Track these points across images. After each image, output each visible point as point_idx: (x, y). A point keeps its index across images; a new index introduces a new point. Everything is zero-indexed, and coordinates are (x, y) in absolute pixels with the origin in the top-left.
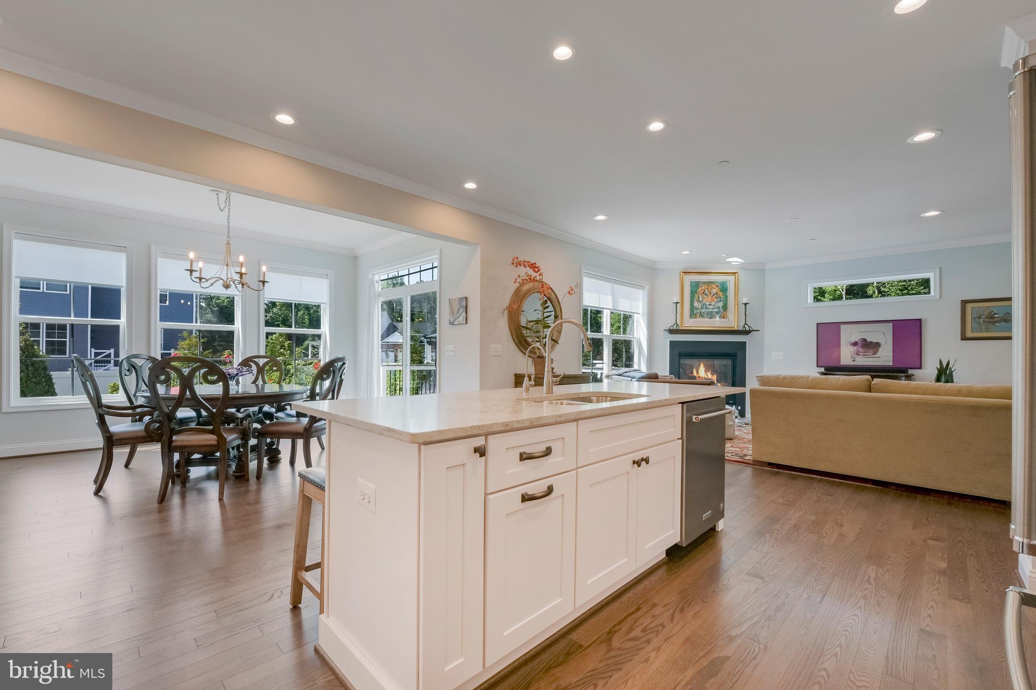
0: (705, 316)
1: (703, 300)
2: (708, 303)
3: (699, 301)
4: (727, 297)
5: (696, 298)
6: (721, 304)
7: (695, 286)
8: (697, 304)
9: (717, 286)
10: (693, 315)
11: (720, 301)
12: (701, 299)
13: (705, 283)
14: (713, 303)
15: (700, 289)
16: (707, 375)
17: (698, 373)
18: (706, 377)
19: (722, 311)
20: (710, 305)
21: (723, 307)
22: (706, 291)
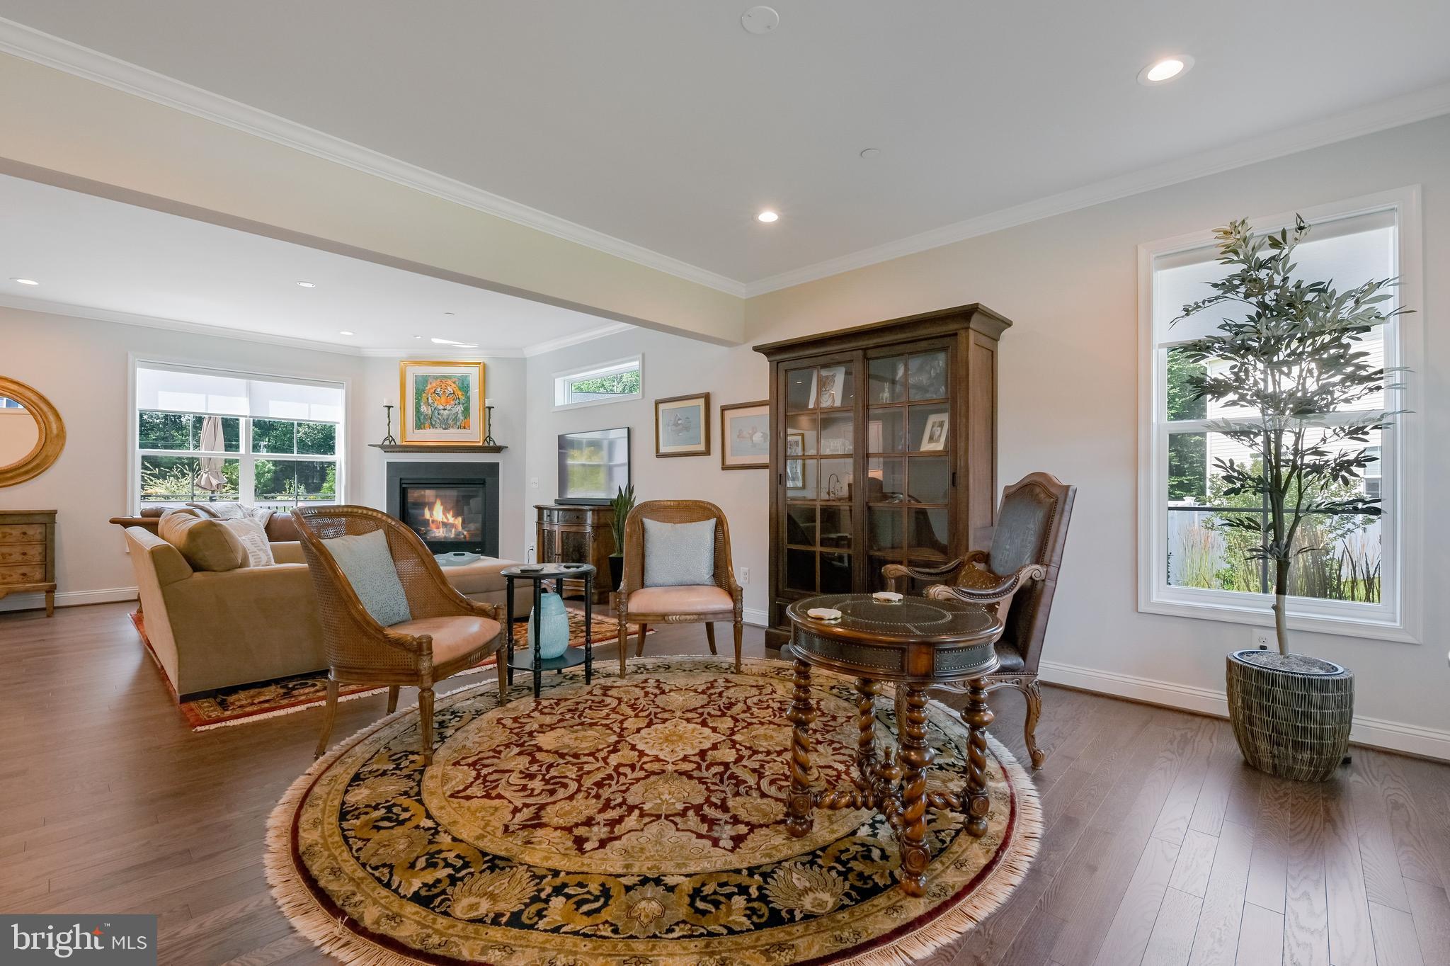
0: (438, 425)
1: (433, 403)
2: (441, 407)
3: (429, 405)
4: (468, 398)
5: (424, 400)
6: (460, 408)
7: (422, 384)
8: (425, 409)
9: (454, 383)
10: (419, 425)
11: (459, 403)
12: (430, 401)
13: (436, 378)
14: (448, 407)
15: (429, 386)
16: (446, 517)
17: (431, 515)
18: (445, 520)
19: (461, 418)
20: (445, 409)
21: (463, 412)
22: (439, 390)
